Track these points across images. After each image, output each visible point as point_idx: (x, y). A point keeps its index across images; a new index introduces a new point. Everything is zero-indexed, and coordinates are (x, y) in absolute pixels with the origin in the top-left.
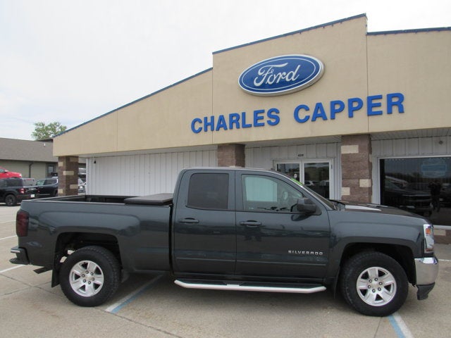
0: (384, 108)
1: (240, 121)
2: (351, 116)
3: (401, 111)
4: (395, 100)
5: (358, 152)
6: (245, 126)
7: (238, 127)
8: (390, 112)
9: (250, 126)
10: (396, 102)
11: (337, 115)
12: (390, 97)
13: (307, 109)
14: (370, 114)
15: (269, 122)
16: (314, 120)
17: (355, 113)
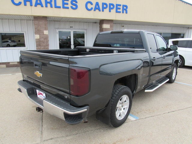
0: (121, 10)
1: (53, 3)
2: (110, 11)
3: (126, 13)
4: (125, 8)
5: (109, 28)
6: (56, 7)
7: (51, 7)
8: (123, 12)
9: (59, 7)
10: (125, 9)
11: (105, 10)
12: (124, 6)
13: (92, 4)
14: (117, 12)
15: (72, 7)
16: (95, 10)
17: (112, 10)
